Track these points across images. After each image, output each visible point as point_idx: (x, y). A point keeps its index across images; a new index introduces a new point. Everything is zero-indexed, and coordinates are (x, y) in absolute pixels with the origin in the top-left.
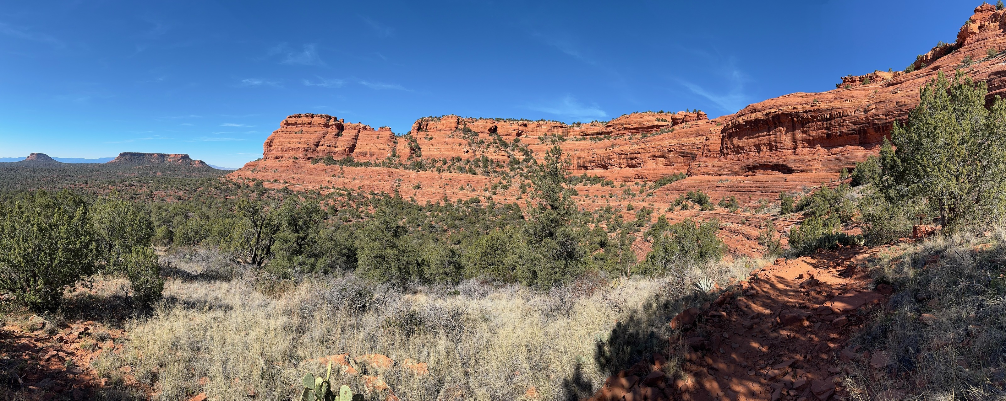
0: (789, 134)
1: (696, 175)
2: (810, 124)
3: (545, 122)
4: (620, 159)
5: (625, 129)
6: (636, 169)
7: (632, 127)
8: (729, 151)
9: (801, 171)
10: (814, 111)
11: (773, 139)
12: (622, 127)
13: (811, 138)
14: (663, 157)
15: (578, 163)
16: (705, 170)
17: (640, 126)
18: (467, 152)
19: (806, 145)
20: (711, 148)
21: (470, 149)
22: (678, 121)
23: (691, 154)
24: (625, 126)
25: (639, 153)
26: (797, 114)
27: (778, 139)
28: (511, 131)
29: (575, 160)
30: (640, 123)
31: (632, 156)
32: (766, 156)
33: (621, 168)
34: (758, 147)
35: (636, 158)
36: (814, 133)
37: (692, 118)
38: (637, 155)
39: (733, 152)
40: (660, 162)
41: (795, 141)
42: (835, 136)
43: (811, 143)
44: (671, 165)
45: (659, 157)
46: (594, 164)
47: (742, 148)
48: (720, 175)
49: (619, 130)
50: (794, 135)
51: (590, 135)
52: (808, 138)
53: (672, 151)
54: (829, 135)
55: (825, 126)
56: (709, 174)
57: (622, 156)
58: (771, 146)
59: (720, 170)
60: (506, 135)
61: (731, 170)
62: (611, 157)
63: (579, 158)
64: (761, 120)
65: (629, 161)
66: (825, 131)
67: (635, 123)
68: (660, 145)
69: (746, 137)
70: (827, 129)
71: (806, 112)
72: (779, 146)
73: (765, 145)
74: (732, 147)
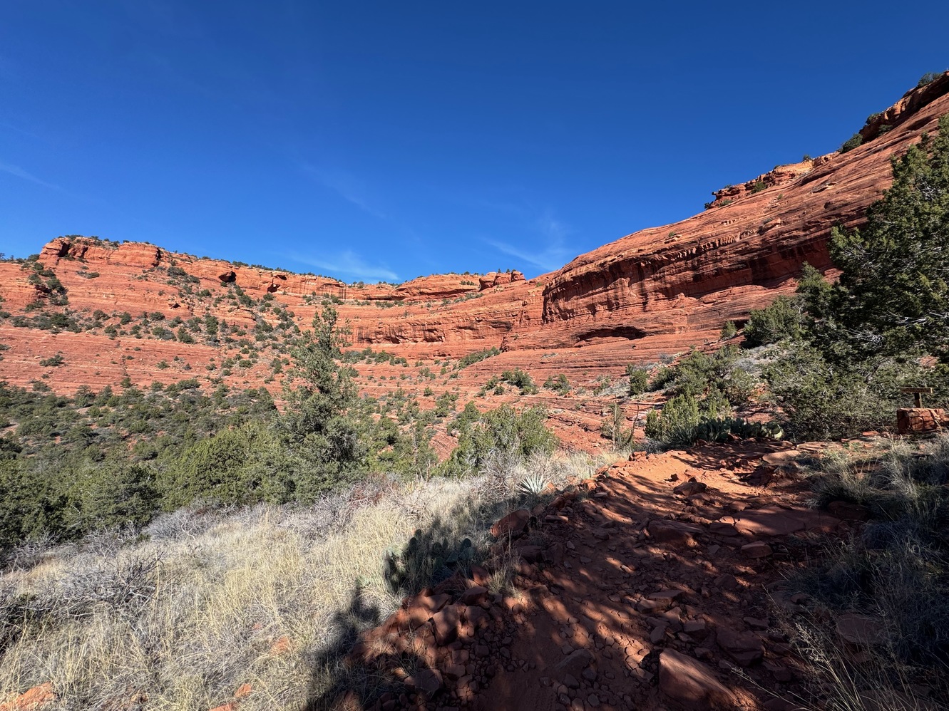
0: (635, 286)
1: (513, 349)
2: (666, 267)
3: (314, 278)
4: (415, 330)
5: (422, 293)
6: (435, 343)
7: (431, 292)
8: (555, 317)
9: (657, 333)
10: (670, 249)
11: (613, 295)
12: (418, 291)
13: (668, 286)
14: (470, 328)
15: (359, 334)
16: (524, 343)
17: (441, 291)
18: (177, 306)
19: (661, 296)
20: (531, 315)
21: (183, 302)
22: (488, 284)
23: (505, 323)
24: (422, 290)
25: (440, 324)
26: (644, 258)
27: (619, 293)
28: (260, 283)
29: (355, 330)
30: (441, 287)
31: (430, 327)
32: (604, 318)
33: (416, 342)
34: (592, 308)
35: (436, 330)
36: (674, 278)
37: (505, 280)
38: (436, 326)
39: (559, 317)
40: (467, 335)
41: (644, 294)
42: (708, 276)
43: (670, 293)
44: (480, 338)
45: (465, 328)
46: (382, 336)
47: (572, 311)
48: (544, 348)
49: (414, 295)
50: (642, 285)
51: (376, 299)
52: (663, 286)
53: (481, 320)
54: (696, 278)
55: (690, 266)
56: (529, 348)
57: (418, 327)
58: (610, 305)
59: (544, 341)
60: (251, 288)
61: (559, 341)
62: (403, 328)
63: (360, 328)
64: (595, 273)
65: (427, 333)
66: (690, 273)
67: (434, 287)
68: (466, 313)
69: (575, 297)
70: (694, 268)
71: (659, 252)
72: (621, 303)
73: (602, 304)
74: (558, 311)
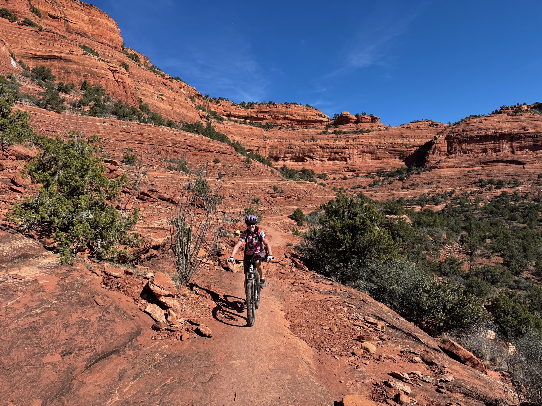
0: (508, 144)
2: (523, 139)
4: (323, 152)
6: (337, 162)
10: (527, 133)
11: (498, 146)
13: (523, 146)
14: (371, 153)
15: (270, 152)
19: (519, 149)
25: (348, 148)
26: (516, 134)
27: (501, 146)
31: (338, 150)
32: (492, 155)
33: (322, 161)
34: (485, 151)
35: (342, 153)
36: (525, 144)
38: (344, 150)
39: (460, 152)
40: (366, 157)
41: (512, 147)
42: (539, 145)
43: (522, 148)
45: (367, 152)
46: (290, 155)
47: (471, 150)
48: (460, 167)
50: (511, 144)
52: (521, 146)
53: (382, 148)
54: (534, 145)
55: (533, 140)
57: (327, 150)
58: (495, 150)
59: (460, 164)
61: (469, 164)
62: (314, 150)
64: (491, 136)
65: (333, 154)
66: (532, 143)
68: (370, 143)
69: (474, 144)
70: (534, 142)
71: (522, 133)
72: (501, 150)
73: (491, 149)
